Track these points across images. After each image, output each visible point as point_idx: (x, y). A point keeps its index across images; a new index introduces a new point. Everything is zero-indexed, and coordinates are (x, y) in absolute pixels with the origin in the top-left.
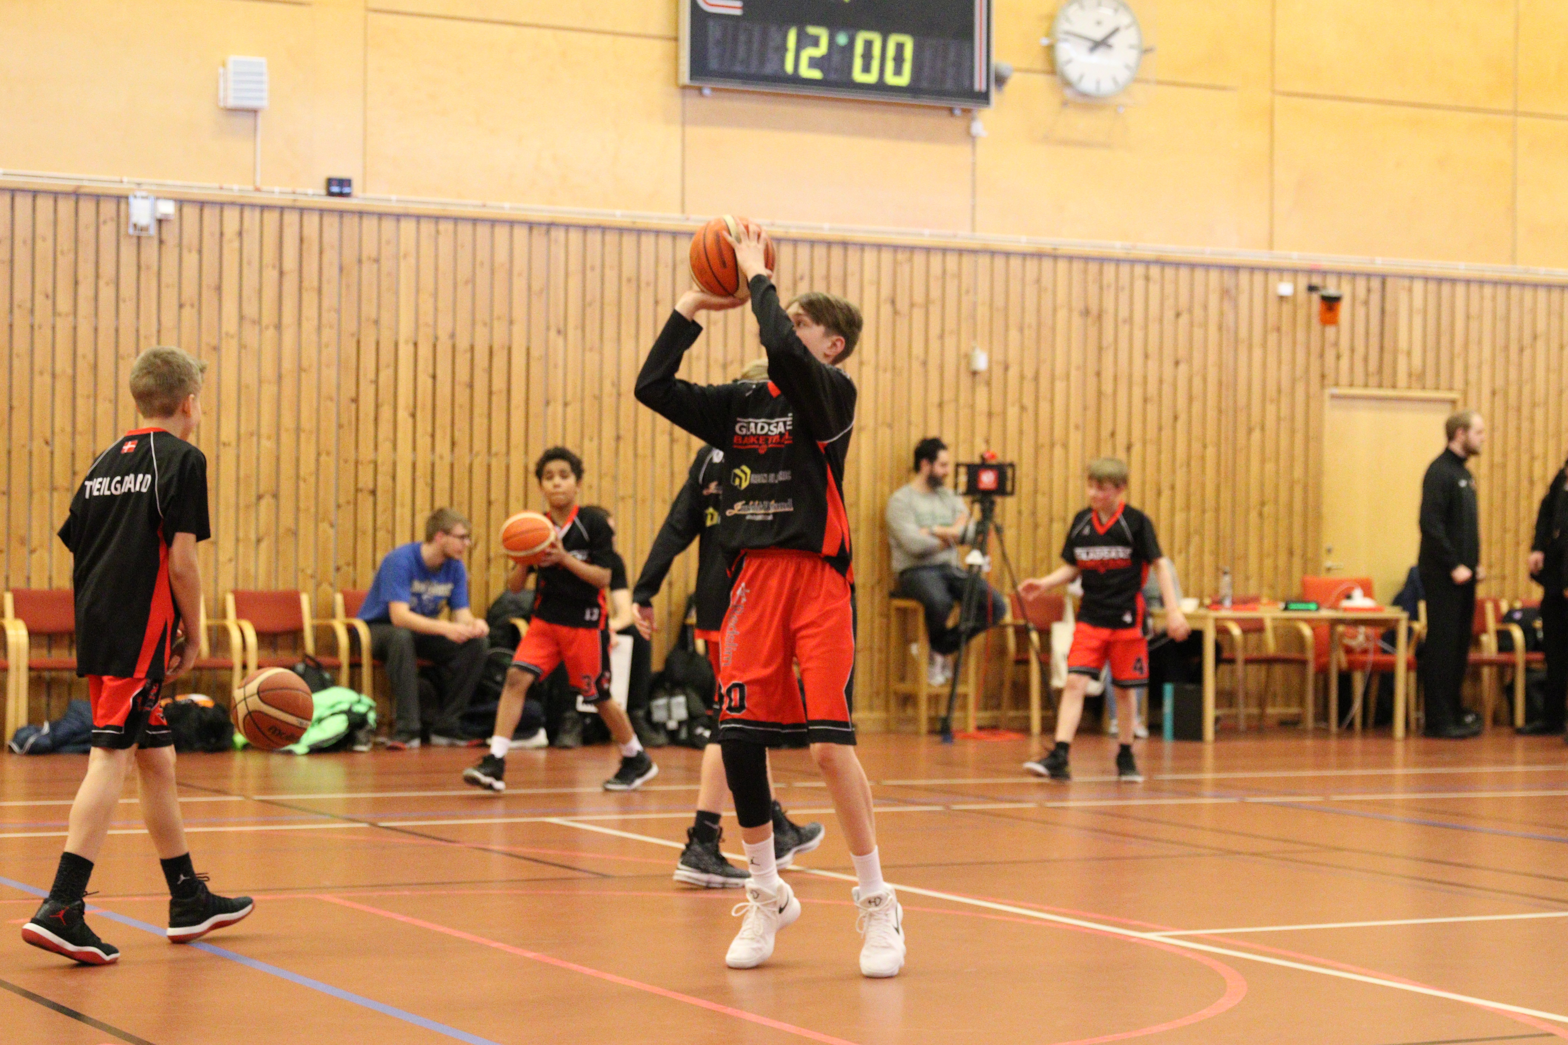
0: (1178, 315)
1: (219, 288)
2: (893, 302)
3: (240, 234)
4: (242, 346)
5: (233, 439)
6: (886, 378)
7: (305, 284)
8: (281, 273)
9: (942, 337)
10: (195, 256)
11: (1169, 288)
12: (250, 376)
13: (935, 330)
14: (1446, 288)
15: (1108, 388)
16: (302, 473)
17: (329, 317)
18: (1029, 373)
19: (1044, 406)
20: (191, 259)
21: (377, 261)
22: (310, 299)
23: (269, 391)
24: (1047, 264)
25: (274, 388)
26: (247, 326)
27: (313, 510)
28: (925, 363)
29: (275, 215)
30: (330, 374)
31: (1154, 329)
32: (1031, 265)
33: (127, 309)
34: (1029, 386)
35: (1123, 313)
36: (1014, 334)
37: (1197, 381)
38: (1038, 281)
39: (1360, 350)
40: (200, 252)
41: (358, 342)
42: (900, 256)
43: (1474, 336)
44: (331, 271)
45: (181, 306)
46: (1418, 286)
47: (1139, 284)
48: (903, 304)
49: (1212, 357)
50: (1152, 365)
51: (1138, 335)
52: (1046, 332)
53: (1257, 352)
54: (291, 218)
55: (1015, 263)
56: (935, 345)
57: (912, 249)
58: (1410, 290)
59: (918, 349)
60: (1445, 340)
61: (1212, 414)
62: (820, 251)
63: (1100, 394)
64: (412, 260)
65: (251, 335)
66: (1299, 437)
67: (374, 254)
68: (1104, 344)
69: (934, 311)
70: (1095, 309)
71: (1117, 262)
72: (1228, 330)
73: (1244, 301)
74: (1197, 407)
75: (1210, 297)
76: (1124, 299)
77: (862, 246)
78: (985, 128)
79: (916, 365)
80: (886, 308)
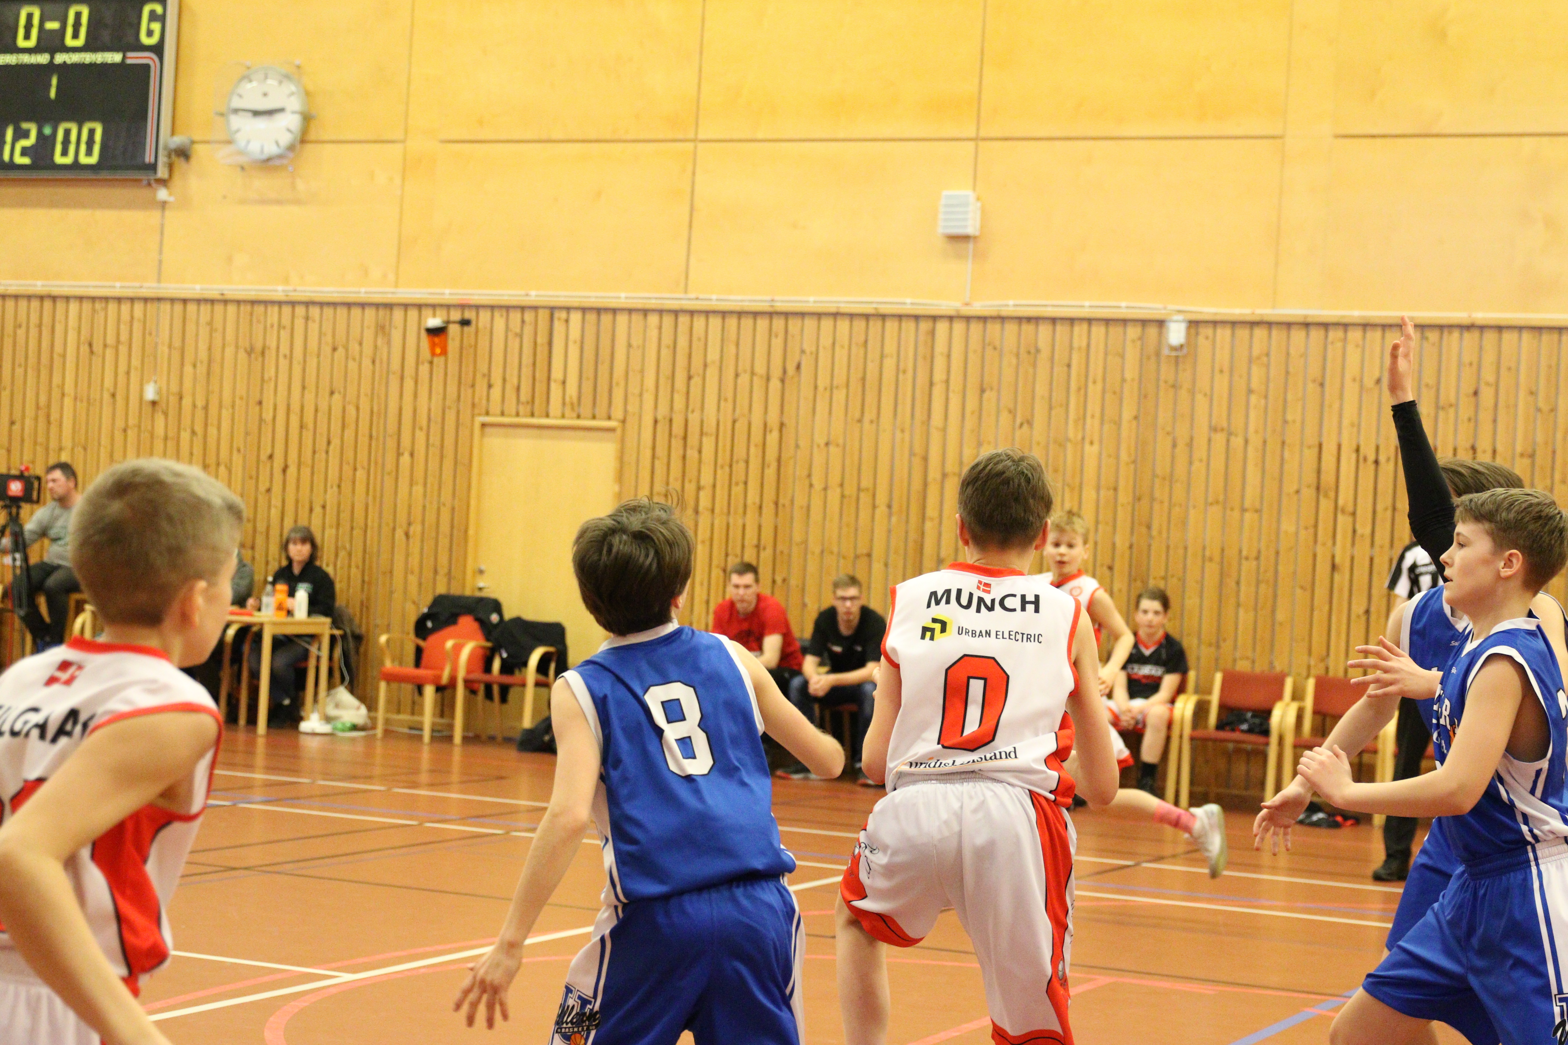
0: (335, 349)
2: (90, 345)
6: (82, 406)
9: (128, 373)
11: (327, 327)
13: (122, 368)
14: (606, 318)
15: (268, 415)
18: (200, 403)
19: (212, 431)
24: (219, 308)
28: (113, 395)
31: (312, 363)
32: (205, 309)
34: (199, 414)
35: (284, 349)
36: (188, 369)
37: (351, 411)
38: (210, 323)
39: (513, 380)
42: (98, 305)
43: (635, 365)
46: (576, 318)
47: (299, 323)
48: (98, 347)
49: (365, 387)
50: (310, 396)
51: (297, 369)
52: (216, 368)
53: (409, 384)
55: (192, 308)
56: (122, 378)
57: (106, 299)
58: (567, 321)
59: (108, 383)
60: (603, 369)
61: (363, 440)
62: (35, 304)
63: (261, 420)
66: (448, 463)
68: (266, 377)
69: (123, 349)
70: (259, 346)
71: (280, 303)
72: (381, 363)
73: (396, 336)
74: (349, 433)
75: (366, 331)
76: (285, 335)
77: (67, 298)
78: (170, 194)
79: (106, 396)
80: (85, 349)
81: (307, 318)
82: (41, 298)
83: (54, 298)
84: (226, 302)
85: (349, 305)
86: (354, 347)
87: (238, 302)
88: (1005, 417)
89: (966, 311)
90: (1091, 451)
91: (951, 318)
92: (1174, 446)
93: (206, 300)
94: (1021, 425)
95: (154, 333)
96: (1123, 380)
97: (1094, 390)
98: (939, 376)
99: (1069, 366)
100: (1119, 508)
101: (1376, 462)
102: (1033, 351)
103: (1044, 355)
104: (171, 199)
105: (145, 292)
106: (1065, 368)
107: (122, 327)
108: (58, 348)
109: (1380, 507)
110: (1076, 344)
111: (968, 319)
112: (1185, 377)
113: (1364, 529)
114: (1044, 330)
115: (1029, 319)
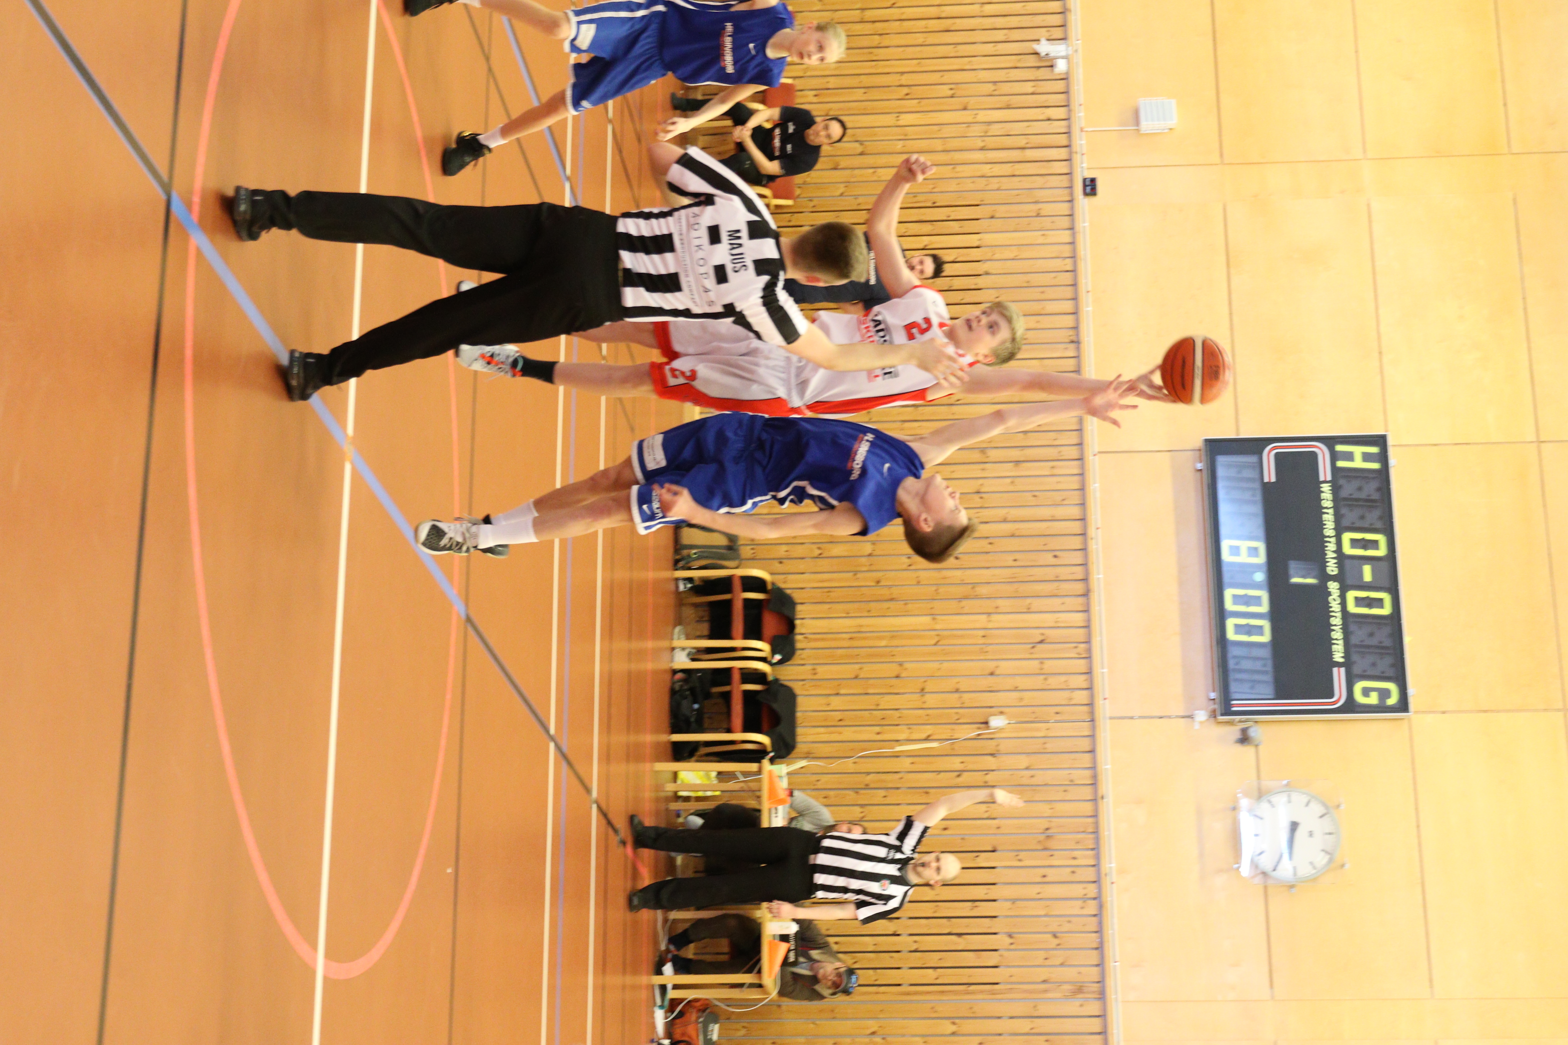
0: (1055, 935)
1: (1008, 107)
2: (1041, 642)
3: (1049, 120)
4: (969, 124)
5: (901, 123)
6: (979, 637)
7: (1017, 166)
8: (1024, 148)
9: (1016, 689)
10: (1031, 90)
11: (1077, 924)
12: (947, 131)
13: (1022, 682)
16: (879, 170)
17: (994, 183)
20: (1029, 87)
21: (1038, 215)
22: (1007, 169)
23: (938, 145)
24: (1089, 793)
25: (940, 148)
26: (984, 127)
27: (853, 180)
29: (1065, 143)
30: (953, 186)
31: (1039, 909)
32: (1086, 776)
33: (989, 49)
34: (978, 778)
35: (1052, 875)
36: (1023, 761)
37: (993, 959)
38: (1072, 784)
40: (1033, 94)
41: (978, 205)
42: (1082, 647)
44: (1027, 183)
45: (995, 82)
47: (1080, 891)
48: (1041, 651)
49: (1019, 975)
50: (1006, 909)
51: (1032, 891)
54: (1063, 153)
55: (1087, 760)
56: (1011, 682)
57: (1089, 658)
59: (1005, 667)
62: (1079, 572)
64: (1041, 240)
65: (976, 130)
67: (1043, 213)
68: (1022, 855)
69: (1038, 682)
70: (1052, 844)
71: (1096, 866)
72: (1046, 991)
73: (1072, 1007)
74: (970, 959)
75: (1074, 970)
76: (1064, 875)
77: (1087, 611)
78: (1201, 723)
79: (991, 665)
80: (1037, 635)
81: (1085, 899)
82: (1085, 580)
83: (1086, 594)
84: (1095, 800)
85: (1100, 948)
86: (1058, 957)
87: (1095, 816)
93: (1095, 777)
95: (1058, 717)
104: (1197, 726)
105: (1099, 703)
107: (1063, 678)
108: (1037, 604)
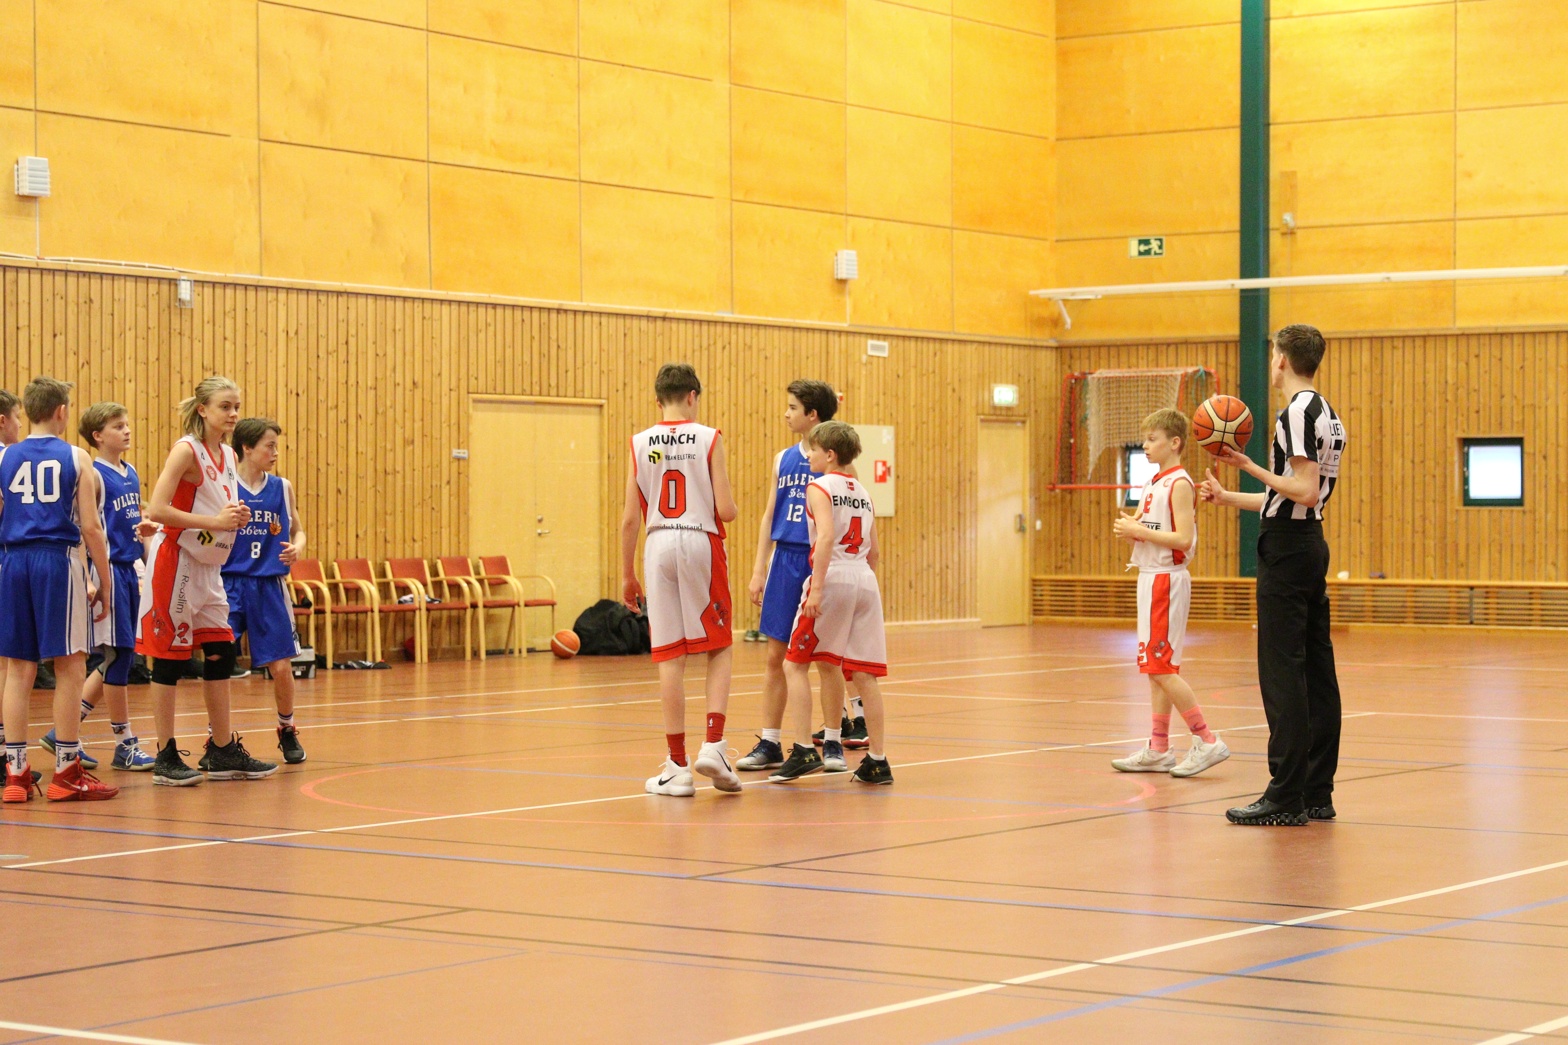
88: (71, 359)
89: (43, 264)
90: (130, 387)
91: (29, 270)
92: (182, 383)
94: (83, 365)
96: (148, 328)
97: (130, 335)
98: (23, 322)
99: (112, 315)
100: (150, 434)
101: (298, 395)
102: (88, 301)
103: (96, 305)
106: (111, 317)
109: (300, 429)
110: (116, 297)
111: (42, 271)
112: (186, 325)
113: (293, 447)
114: (95, 282)
115: (85, 273)
